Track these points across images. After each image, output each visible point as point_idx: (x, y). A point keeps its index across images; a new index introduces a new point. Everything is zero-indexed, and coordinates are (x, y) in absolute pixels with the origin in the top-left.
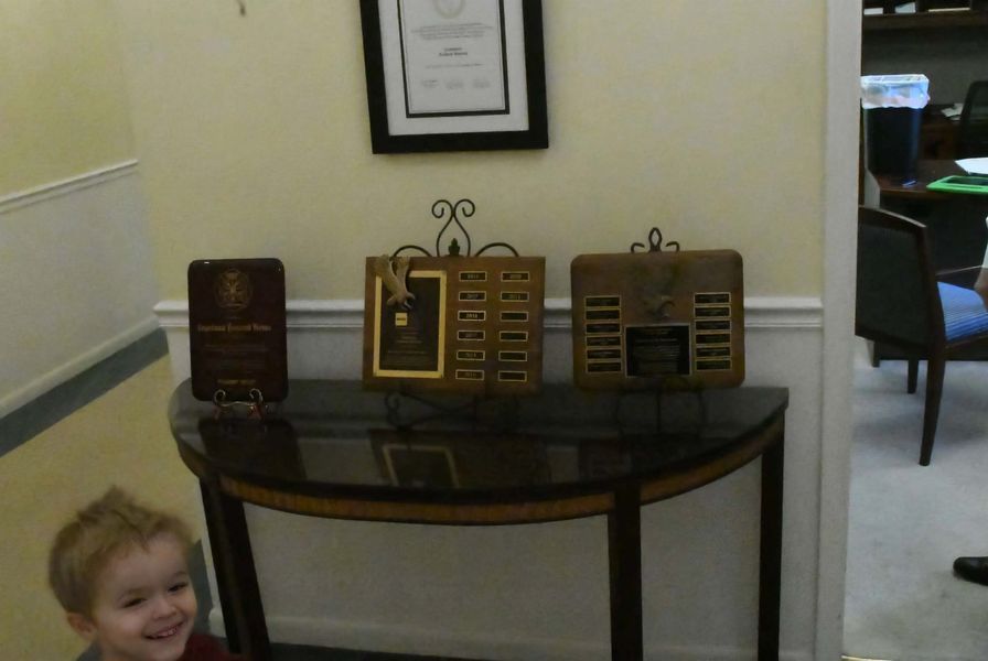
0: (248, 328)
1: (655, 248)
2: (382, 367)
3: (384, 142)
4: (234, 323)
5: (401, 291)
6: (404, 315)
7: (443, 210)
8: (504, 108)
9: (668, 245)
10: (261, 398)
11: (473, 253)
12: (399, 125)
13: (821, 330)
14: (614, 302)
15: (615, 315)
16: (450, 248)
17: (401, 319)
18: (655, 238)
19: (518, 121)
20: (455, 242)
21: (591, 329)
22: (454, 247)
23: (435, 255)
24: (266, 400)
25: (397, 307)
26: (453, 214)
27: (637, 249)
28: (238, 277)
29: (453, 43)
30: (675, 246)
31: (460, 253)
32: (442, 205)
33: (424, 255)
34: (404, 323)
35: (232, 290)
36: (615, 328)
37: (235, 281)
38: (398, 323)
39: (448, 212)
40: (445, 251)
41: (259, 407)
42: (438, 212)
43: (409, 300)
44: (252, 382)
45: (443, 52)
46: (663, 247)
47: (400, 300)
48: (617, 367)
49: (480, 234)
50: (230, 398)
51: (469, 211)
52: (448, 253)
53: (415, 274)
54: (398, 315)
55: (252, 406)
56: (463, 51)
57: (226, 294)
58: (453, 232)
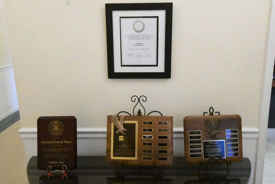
0: (62, 142)
1: (211, 114)
2: (114, 156)
3: (112, 74)
4: (56, 140)
5: (122, 128)
6: (122, 137)
7: (135, 99)
8: (156, 64)
9: (216, 113)
10: (67, 169)
11: (146, 115)
12: (118, 69)
13: (258, 139)
14: (199, 133)
15: (199, 137)
16: (138, 113)
17: (121, 138)
18: (211, 110)
19: (161, 69)
20: (139, 110)
21: (191, 142)
22: (139, 112)
23: (133, 115)
24: (69, 169)
25: (120, 134)
26: (139, 100)
27: (206, 114)
28: (59, 123)
29: (139, 41)
30: (218, 113)
31: (142, 114)
32: (135, 97)
33: (129, 115)
34: (122, 140)
35: (56, 128)
36: (200, 142)
37: (57, 124)
38: (120, 140)
39: (137, 100)
40: (136, 114)
41: (66, 171)
42: (133, 100)
43: (124, 131)
44: (63, 162)
45: (136, 44)
46: (214, 114)
47: (121, 131)
48: (200, 155)
49: (148, 108)
50: (54, 169)
51: (144, 100)
52: (137, 114)
53: (126, 122)
54: (120, 137)
55: (63, 171)
56: (143, 44)
57: (53, 129)
58: (139, 107)
